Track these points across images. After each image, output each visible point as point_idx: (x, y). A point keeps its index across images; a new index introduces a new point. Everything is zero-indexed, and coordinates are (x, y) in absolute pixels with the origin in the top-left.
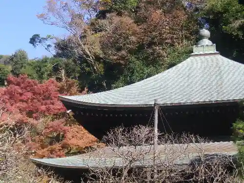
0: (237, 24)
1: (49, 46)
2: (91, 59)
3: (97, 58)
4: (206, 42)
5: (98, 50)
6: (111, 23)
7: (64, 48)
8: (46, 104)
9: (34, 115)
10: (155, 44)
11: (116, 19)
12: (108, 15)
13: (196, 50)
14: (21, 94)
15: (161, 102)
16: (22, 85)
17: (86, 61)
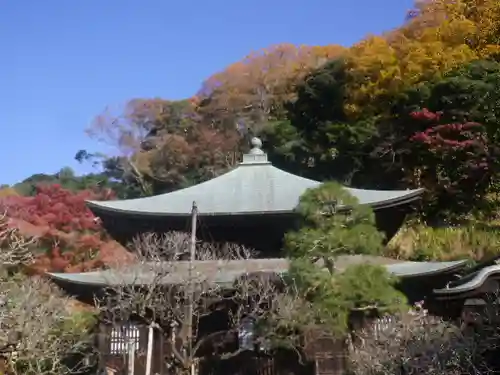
0: (289, 145)
1: (96, 163)
2: (140, 179)
3: (147, 178)
4: (258, 151)
5: (147, 169)
6: (159, 142)
7: (112, 166)
8: (79, 216)
9: (65, 228)
10: (206, 164)
11: (168, 137)
12: (158, 132)
13: (246, 160)
14: (52, 205)
15: (203, 210)
16: (54, 195)
17: (135, 181)
